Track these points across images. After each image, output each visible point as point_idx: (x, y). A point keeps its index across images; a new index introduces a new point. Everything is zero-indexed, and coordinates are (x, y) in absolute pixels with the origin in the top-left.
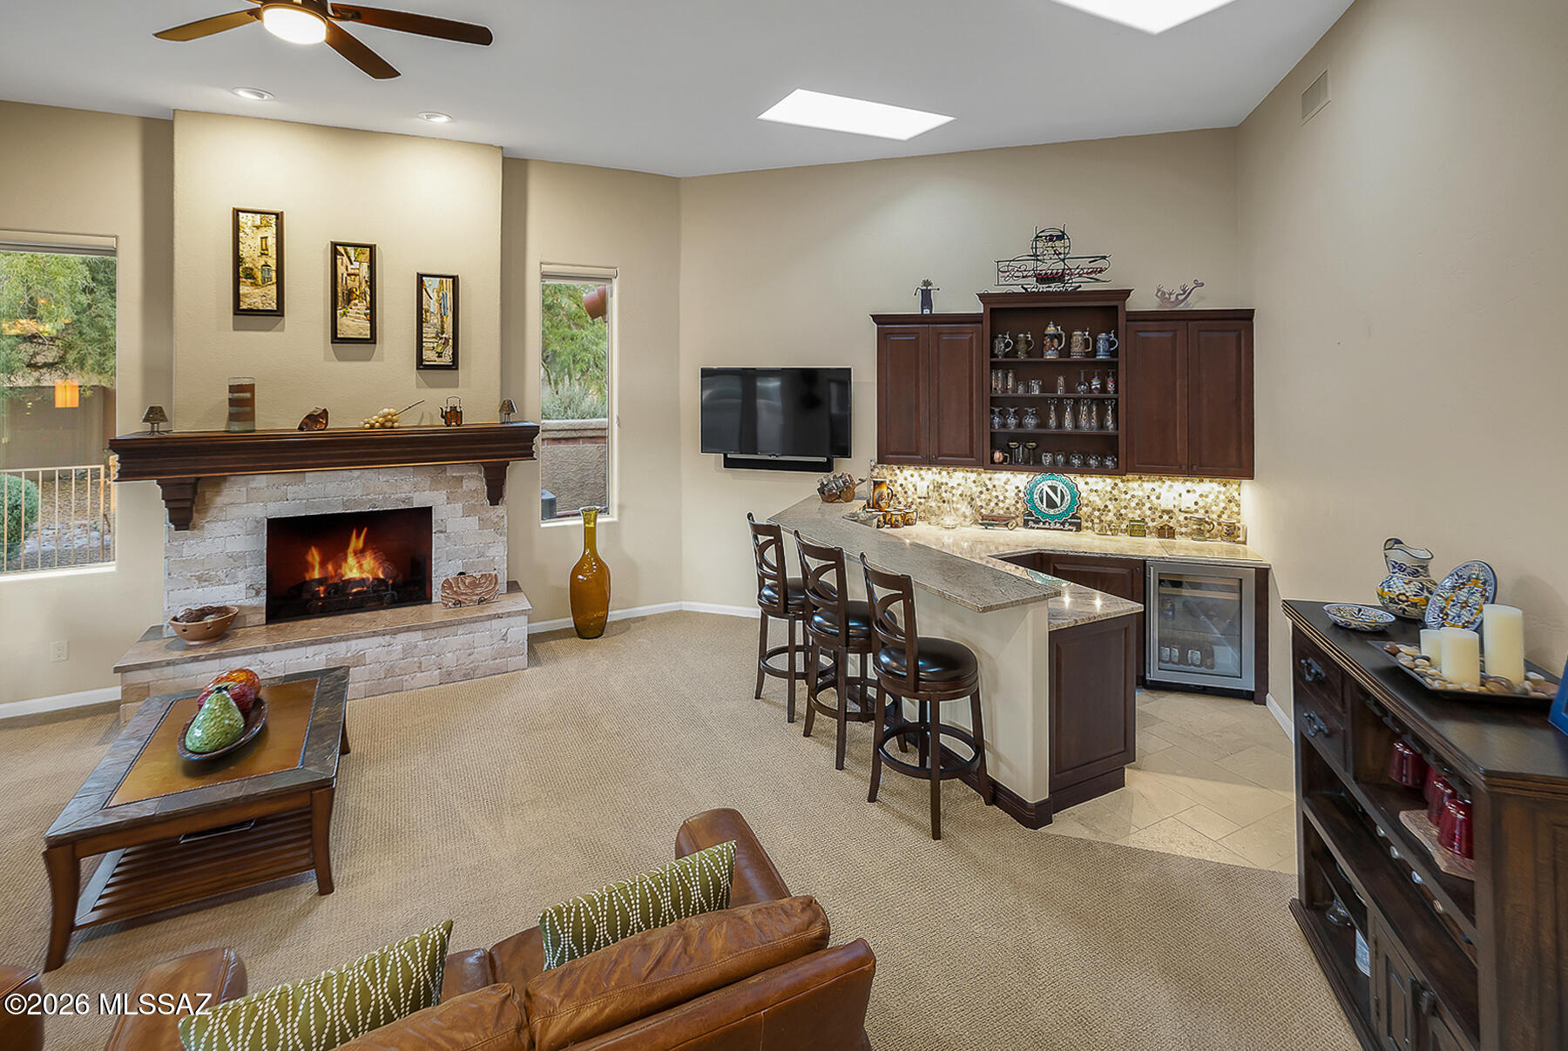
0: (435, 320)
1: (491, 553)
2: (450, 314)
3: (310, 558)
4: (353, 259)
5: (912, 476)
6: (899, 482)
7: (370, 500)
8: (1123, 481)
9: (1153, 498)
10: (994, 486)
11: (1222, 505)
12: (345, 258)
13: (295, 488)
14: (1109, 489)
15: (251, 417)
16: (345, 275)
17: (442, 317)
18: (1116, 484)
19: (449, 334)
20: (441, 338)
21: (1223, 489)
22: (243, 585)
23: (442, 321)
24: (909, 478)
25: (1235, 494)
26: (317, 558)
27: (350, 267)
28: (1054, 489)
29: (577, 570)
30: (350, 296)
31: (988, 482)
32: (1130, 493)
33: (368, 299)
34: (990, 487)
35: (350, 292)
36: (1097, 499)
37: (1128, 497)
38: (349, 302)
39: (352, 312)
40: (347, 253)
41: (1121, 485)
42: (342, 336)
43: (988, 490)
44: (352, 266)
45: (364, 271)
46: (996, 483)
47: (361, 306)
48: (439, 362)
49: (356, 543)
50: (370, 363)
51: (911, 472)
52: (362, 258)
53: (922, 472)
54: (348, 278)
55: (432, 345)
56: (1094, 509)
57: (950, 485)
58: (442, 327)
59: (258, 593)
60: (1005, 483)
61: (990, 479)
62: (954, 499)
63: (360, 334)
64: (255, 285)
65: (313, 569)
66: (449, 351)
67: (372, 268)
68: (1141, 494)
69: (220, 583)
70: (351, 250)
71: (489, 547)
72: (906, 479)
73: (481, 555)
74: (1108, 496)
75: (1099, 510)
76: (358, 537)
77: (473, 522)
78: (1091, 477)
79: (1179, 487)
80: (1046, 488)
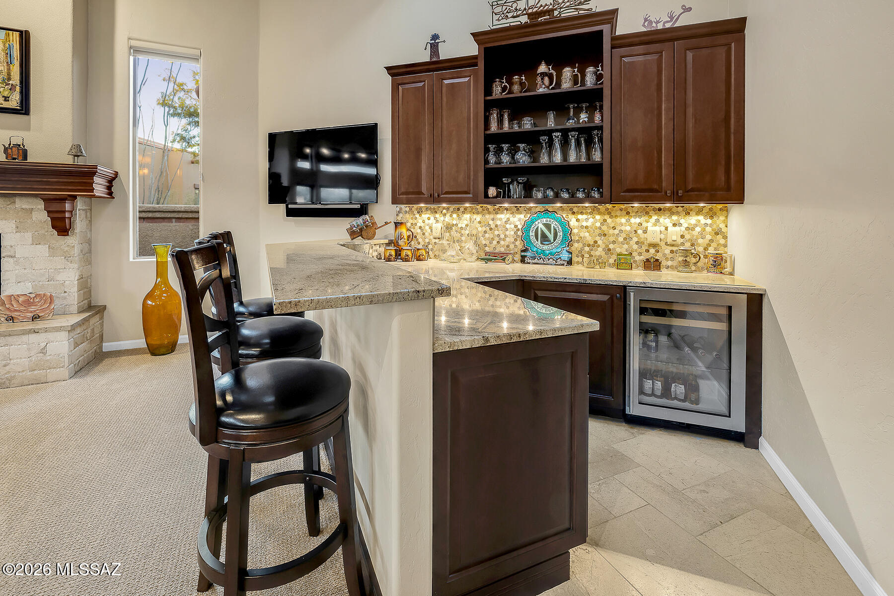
2: (17, 64)
5: (429, 219)
6: (419, 225)
8: (611, 217)
9: (640, 232)
10: (496, 226)
11: (709, 237)
14: (598, 224)
17: (8, 65)
18: (605, 220)
21: (709, 221)
23: (9, 69)
24: (427, 221)
25: (722, 226)
28: (548, 226)
29: (149, 296)
31: (491, 222)
32: (618, 228)
34: (493, 226)
36: (587, 234)
37: (616, 232)
41: (609, 220)
43: (491, 229)
46: (499, 223)
51: (428, 216)
53: (437, 216)
56: (584, 245)
57: (460, 226)
58: (9, 75)
60: (506, 222)
61: (493, 219)
62: (463, 238)
68: (628, 228)
71: (59, 272)
72: (424, 222)
73: (52, 279)
74: (598, 232)
75: (589, 245)
77: (43, 248)
78: (582, 213)
79: (666, 221)
80: (541, 226)
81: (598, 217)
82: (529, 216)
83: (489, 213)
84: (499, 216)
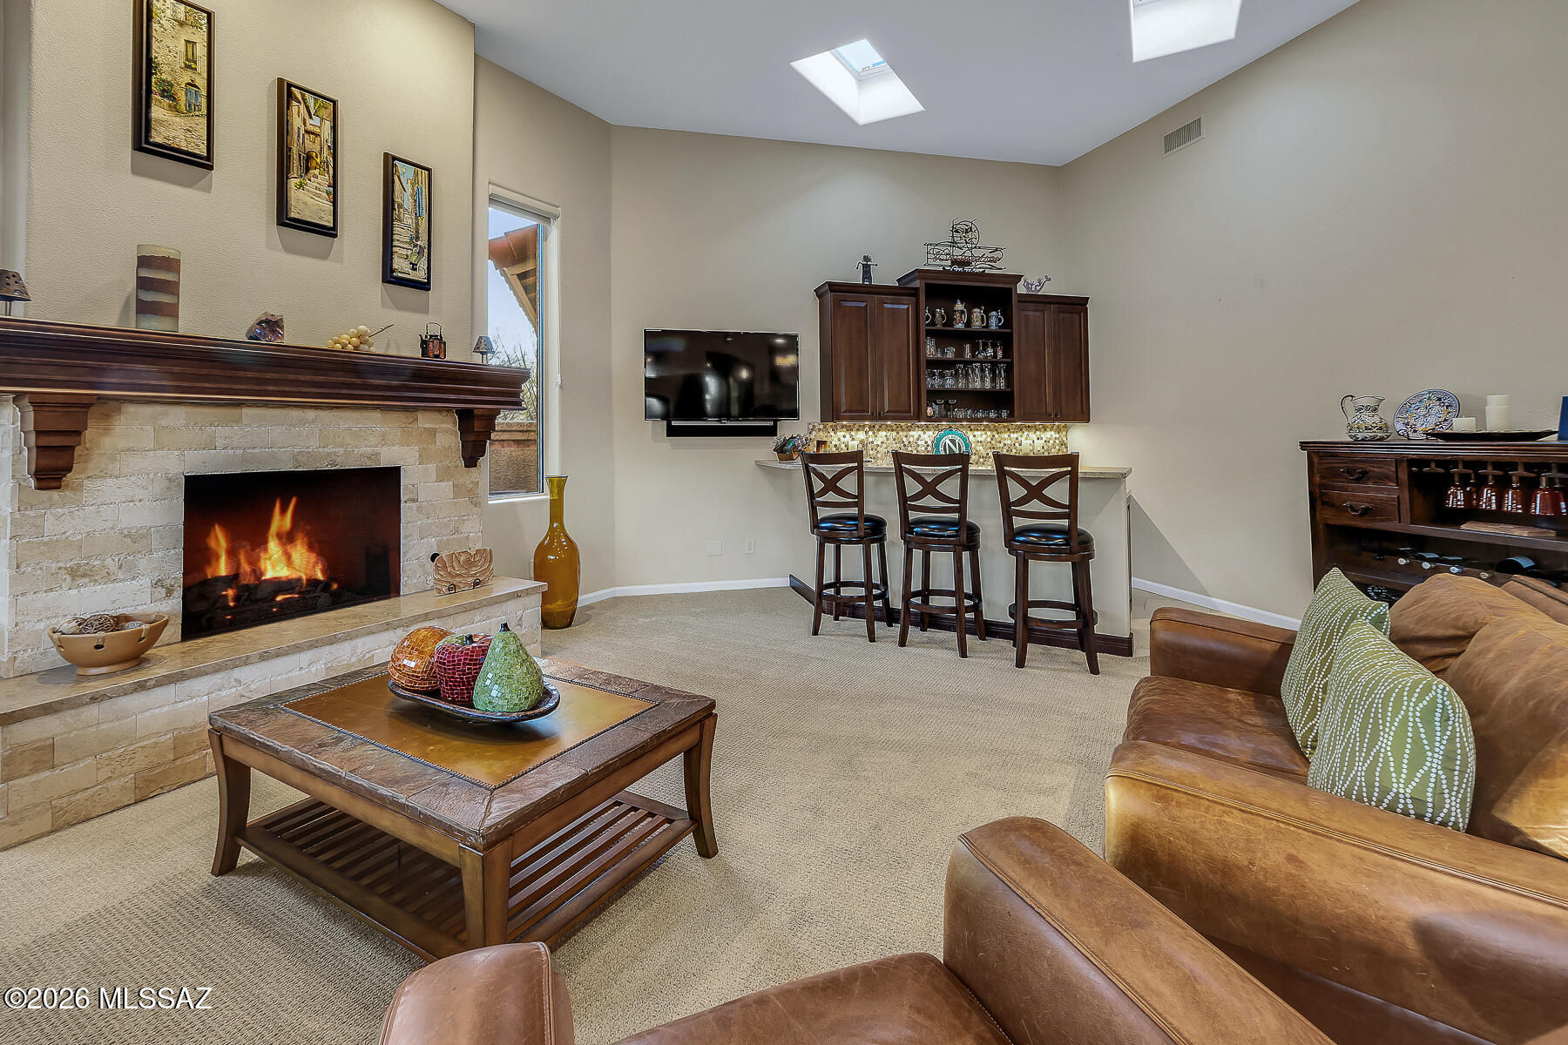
0: (408, 220)
1: (466, 528)
2: (425, 215)
3: (212, 543)
4: (313, 112)
5: (844, 437)
6: (834, 443)
7: (328, 454)
8: (998, 433)
9: (1017, 445)
10: (909, 442)
11: (1057, 447)
12: (302, 107)
13: (227, 431)
14: (989, 439)
15: (172, 312)
16: (302, 132)
17: (416, 218)
18: (994, 436)
19: (423, 242)
20: (416, 246)
21: (1057, 436)
22: (146, 581)
23: (417, 224)
24: (842, 439)
25: (1064, 439)
26: (223, 543)
27: (309, 121)
28: (953, 441)
29: (542, 550)
30: (308, 161)
31: (904, 439)
32: (1003, 442)
33: (331, 172)
34: (906, 443)
35: (309, 157)
36: (981, 448)
37: (1002, 445)
38: (308, 170)
39: (311, 185)
40: (304, 100)
41: (996, 436)
42: (296, 216)
43: (905, 446)
44: (311, 122)
45: (326, 132)
46: (911, 440)
47: (320, 180)
48: (413, 276)
49: (281, 521)
50: (325, 263)
51: (843, 433)
52: (322, 112)
53: (853, 433)
54: (306, 136)
55: (404, 252)
56: (980, 456)
57: (875, 443)
58: (417, 232)
59: (169, 592)
60: (918, 439)
61: (906, 436)
62: (879, 455)
63: (321, 218)
64: (175, 109)
65: (218, 558)
66: (423, 264)
67: (334, 128)
68: (1009, 442)
69: (109, 578)
70: (310, 100)
71: (464, 521)
72: (839, 440)
73: (457, 531)
74: (989, 445)
75: (983, 457)
76: (283, 511)
77: (447, 486)
78: (977, 430)
79: (1033, 436)
80: (948, 441)
81: (989, 433)
82: (937, 432)
83: (903, 430)
84: (911, 433)
